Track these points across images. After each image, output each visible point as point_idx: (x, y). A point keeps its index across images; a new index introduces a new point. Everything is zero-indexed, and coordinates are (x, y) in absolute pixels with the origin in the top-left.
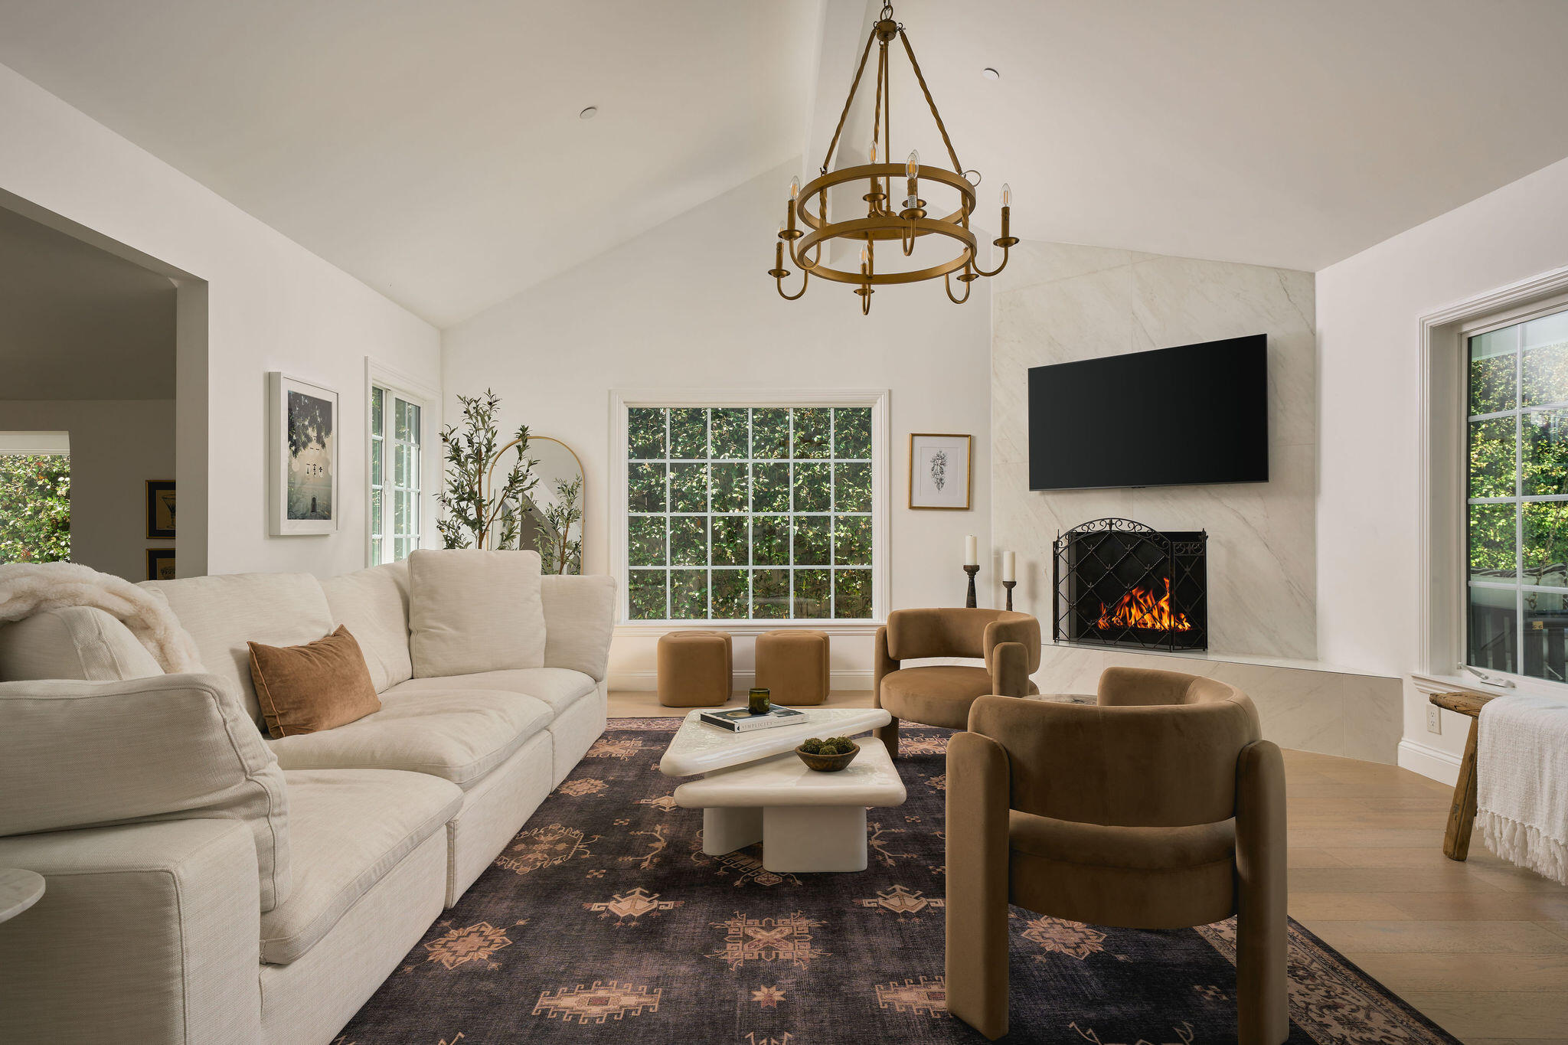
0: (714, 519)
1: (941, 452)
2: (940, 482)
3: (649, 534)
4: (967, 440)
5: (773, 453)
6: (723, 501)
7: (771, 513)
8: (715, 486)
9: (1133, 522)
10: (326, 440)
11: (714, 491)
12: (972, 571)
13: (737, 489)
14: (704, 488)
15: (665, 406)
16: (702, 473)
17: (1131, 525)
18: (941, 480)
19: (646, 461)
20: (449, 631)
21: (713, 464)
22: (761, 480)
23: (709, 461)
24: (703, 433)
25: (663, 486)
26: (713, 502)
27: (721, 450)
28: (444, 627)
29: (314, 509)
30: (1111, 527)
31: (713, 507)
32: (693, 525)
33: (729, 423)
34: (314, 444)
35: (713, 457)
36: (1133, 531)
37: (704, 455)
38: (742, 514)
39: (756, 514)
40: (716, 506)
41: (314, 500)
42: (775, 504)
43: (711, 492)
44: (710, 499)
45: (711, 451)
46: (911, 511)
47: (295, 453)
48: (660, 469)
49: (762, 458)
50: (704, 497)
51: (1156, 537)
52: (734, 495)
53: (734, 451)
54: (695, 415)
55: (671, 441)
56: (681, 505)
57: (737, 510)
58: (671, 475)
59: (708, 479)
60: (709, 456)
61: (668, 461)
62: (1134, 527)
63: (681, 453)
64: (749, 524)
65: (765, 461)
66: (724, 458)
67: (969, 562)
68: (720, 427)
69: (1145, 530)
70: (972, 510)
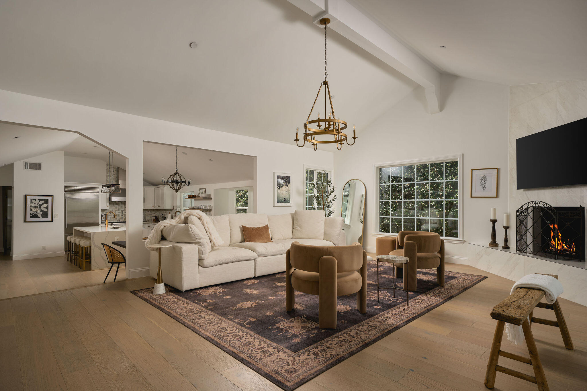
0: (431, 202)
1: (484, 175)
2: (484, 187)
3: (408, 206)
4: (496, 170)
5: (454, 177)
6: (434, 195)
7: (453, 199)
8: (432, 190)
9: (544, 203)
10: (288, 185)
11: (431, 192)
12: (494, 222)
13: (440, 191)
14: (428, 191)
15: (414, 164)
16: (427, 186)
17: (543, 204)
18: (485, 186)
19: (408, 183)
20: (299, 228)
21: (431, 183)
22: (450, 187)
23: (429, 182)
24: (428, 172)
25: (414, 191)
26: (431, 196)
27: (434, 178)
28: (298, 228)
29: (285, 201)
30: (536, 205)
31: (431, 197)
32: (423, 204)
33: (437, 168)
34: (285, 186)
35: (431, 180)
36: (544, 206)
37: (428, 179)
38: (442, 200)
39: (447, 200)
40: (432, 197)
41: (285, 199)
42: (455, 196)
43: (430, 192)
44: (430, 194)
45: (430, 178)
46: (472, 198)
47: (279, 189)
48: (413, 185)
49: (450, 179)
50: (428, 194)
51: (551, 209)
52: (439, 193)
53: (439, 178)
54: (425, 166)
55: (417, 175)
56: (419, 197)
57: (440, 198)
58: (416, 187)
59: (429, 187)
60: (429, 180)
61: (416, 182)
62: (544, 205)
63: (419, 179)
64: (444, 203)
65: (451, 181)
66: (435, 180)
67: (492, 218)
68: (434, 169)
69: (548, 206)
70: (499, 198)
